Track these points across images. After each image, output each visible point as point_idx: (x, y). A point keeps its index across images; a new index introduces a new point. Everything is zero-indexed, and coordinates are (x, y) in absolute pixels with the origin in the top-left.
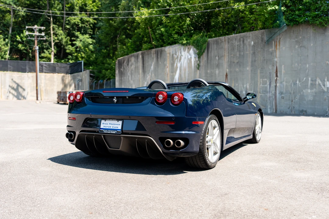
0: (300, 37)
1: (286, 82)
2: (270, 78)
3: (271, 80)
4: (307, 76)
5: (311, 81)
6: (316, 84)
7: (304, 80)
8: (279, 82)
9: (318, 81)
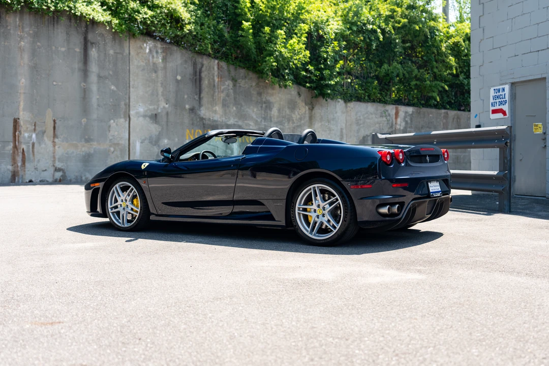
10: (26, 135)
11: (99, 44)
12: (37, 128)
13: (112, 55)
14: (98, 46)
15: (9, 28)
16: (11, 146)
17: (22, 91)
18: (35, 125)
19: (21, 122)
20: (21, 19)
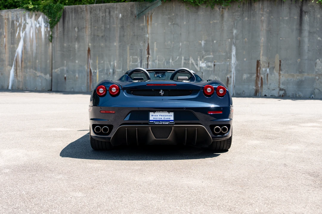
0: (173, 14)
1: (158, 60)
2: (141, 55)
3: (143, 58)
4: (180, 55)
5: (184, 60)
6: (189, 63)
7: (177, 59)
8: (151, 60)
9: (192, 60)
10: (264, 69)
11: (310, 12)
12: (270, 65)
13: (319, 18)
14: (310, 13)
15: (256, 10)
16: (255, 76)
17: (262, 45)
18: (269, 64)
19: (261, 62)
20: (262, 4)
